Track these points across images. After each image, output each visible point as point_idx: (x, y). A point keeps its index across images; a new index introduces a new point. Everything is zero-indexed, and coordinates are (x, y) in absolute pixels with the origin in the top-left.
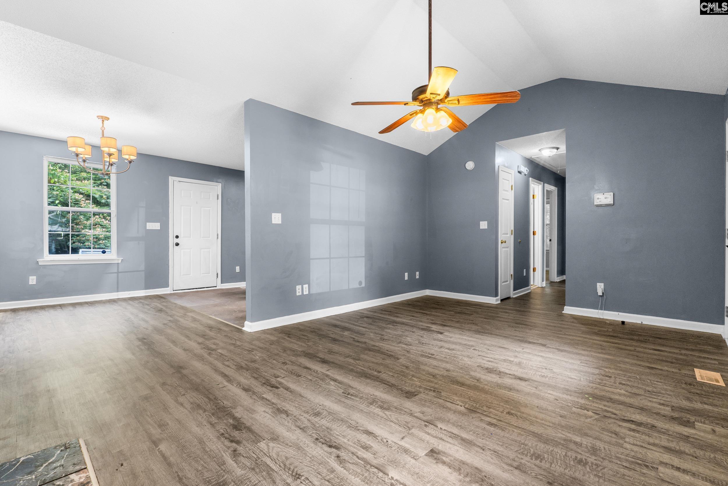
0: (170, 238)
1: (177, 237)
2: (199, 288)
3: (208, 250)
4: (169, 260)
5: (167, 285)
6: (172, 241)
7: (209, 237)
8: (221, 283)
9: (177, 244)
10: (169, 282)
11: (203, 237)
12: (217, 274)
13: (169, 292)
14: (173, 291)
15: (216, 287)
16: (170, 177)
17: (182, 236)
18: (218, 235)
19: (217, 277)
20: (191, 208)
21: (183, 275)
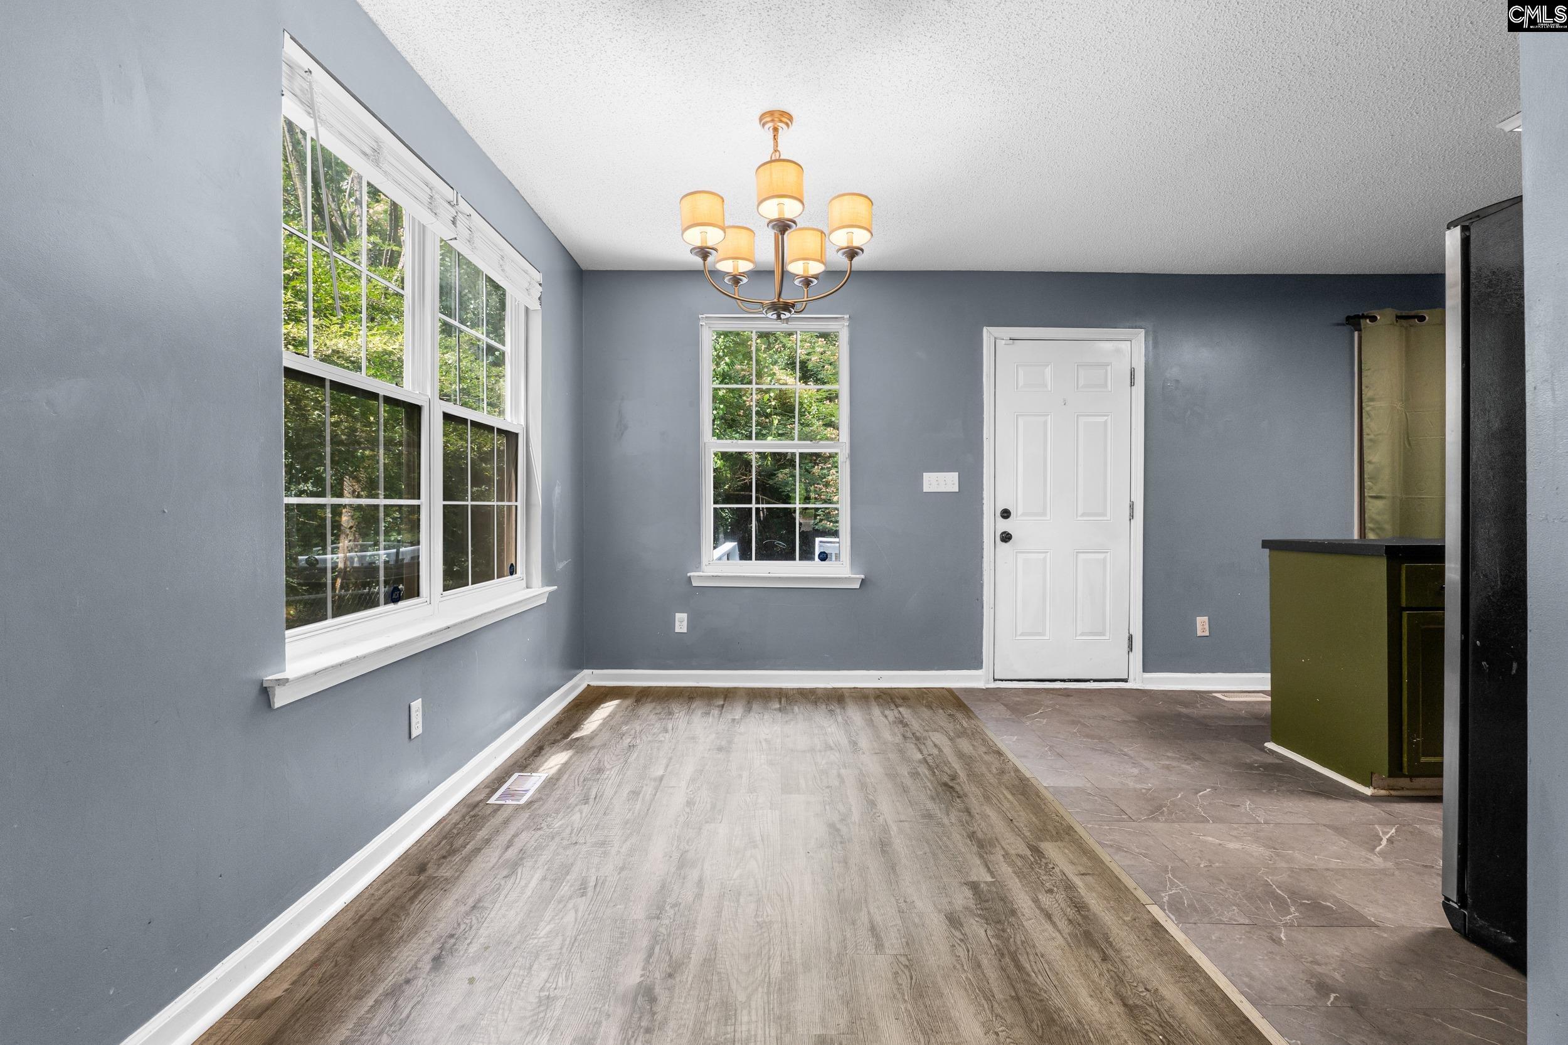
0: (985, 516)
1: (1006, 514)
2: (1070, 681)
3: (1102, 556)
4: (982, 585)
5: (975, 662)
6: (991, 526)
7: (1104, 515)
8: (1144, 671)
9: (1006, 537)
10: (981, 653)
11: (1083, 515)
12: (1130, 638)
13: (981, 685)
14: (995, 680)
15: (1125, 681)
16: (985, 329)
17: (1020, 513)
18: (1132, 506)
19: (1130, 648)
20: (1045, 423)
21: (1022, 634)
